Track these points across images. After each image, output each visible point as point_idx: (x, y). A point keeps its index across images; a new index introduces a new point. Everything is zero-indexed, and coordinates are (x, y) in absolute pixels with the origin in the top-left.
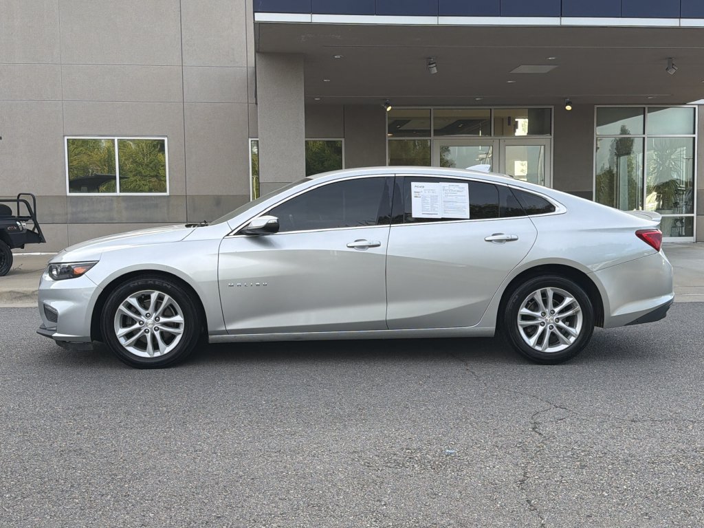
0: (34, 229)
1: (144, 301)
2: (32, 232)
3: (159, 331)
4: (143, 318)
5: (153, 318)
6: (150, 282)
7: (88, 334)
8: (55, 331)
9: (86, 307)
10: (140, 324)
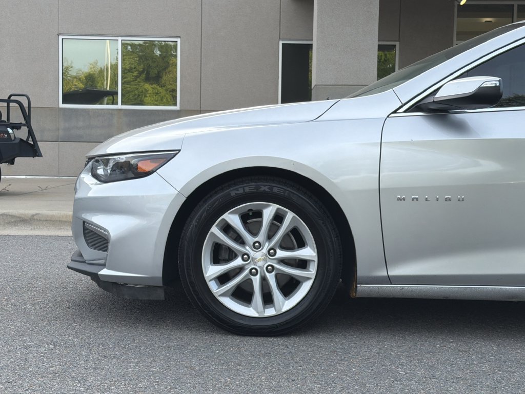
0: (28, 138)
1: (251, 219)
2: (26, 142)
3: (274, 273)
4: (248, 249)
5: (265, 250)
6: (264, 188)
7: (159, 273)
8: (103, 266)
9: (158, 226)
10: (243, 259)
